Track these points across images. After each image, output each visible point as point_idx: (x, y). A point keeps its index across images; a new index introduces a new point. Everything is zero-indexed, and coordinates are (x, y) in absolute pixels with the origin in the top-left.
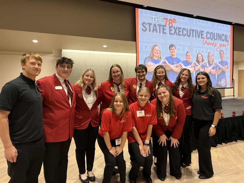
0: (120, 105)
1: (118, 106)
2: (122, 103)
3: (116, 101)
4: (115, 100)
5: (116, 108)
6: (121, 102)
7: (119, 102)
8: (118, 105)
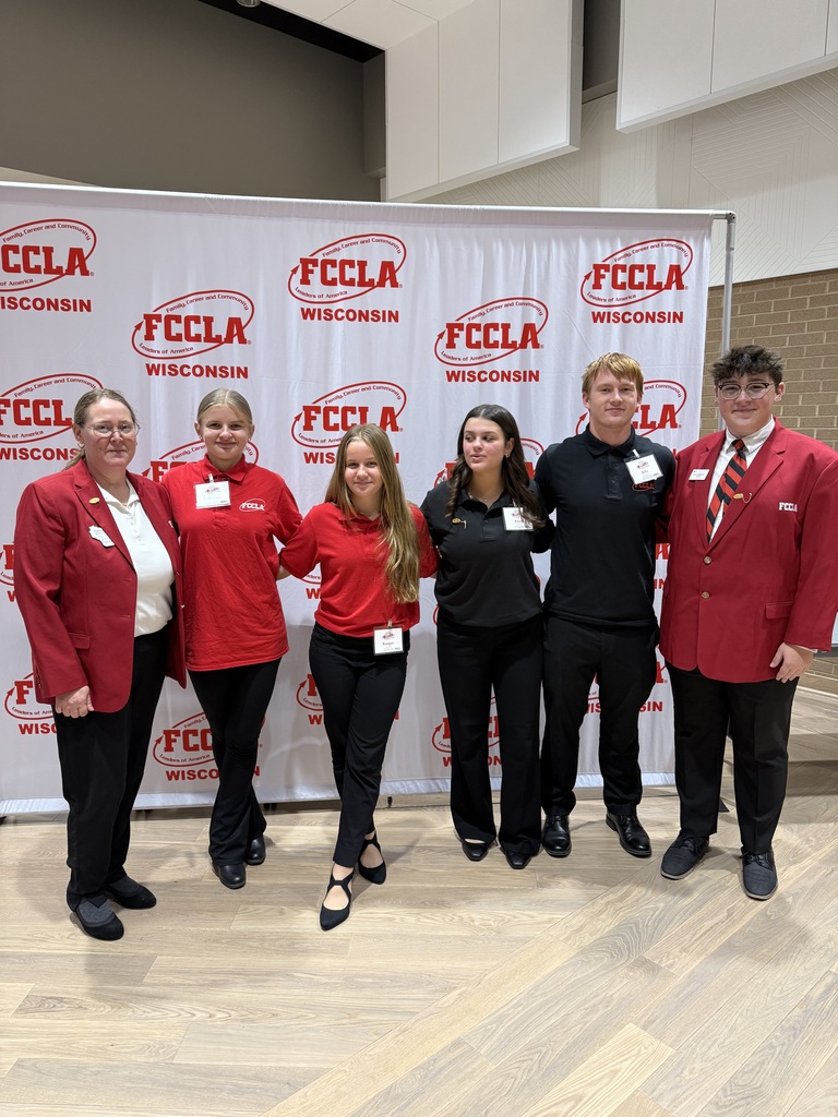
0: (367, 478)
1: (362, 481)
2: (375, 471)
3: (354, 464)
4: (349, 458)
5: (356, 489)
6: (369, 464)
7: (362, 466)
8: (359, 477)
